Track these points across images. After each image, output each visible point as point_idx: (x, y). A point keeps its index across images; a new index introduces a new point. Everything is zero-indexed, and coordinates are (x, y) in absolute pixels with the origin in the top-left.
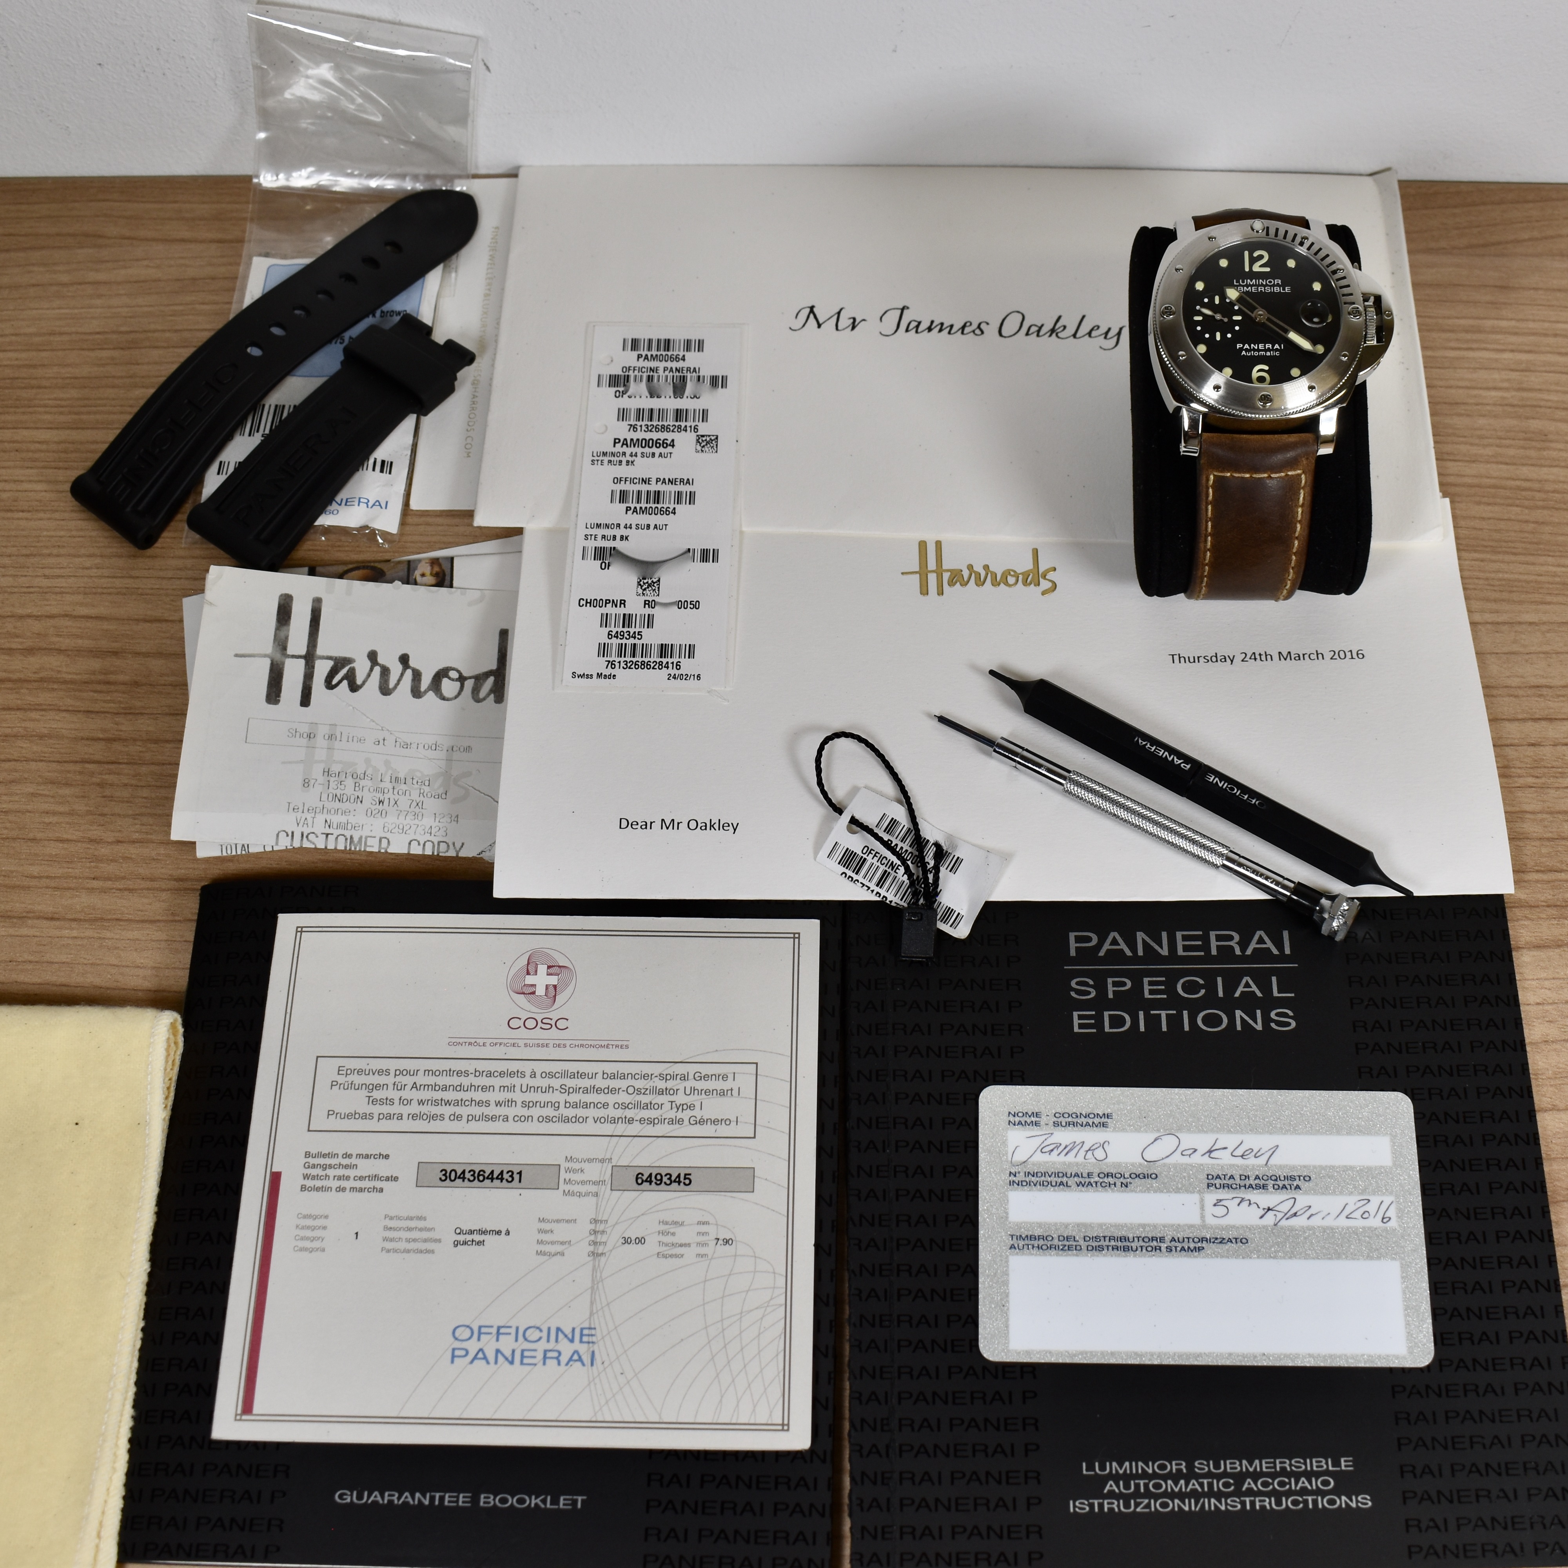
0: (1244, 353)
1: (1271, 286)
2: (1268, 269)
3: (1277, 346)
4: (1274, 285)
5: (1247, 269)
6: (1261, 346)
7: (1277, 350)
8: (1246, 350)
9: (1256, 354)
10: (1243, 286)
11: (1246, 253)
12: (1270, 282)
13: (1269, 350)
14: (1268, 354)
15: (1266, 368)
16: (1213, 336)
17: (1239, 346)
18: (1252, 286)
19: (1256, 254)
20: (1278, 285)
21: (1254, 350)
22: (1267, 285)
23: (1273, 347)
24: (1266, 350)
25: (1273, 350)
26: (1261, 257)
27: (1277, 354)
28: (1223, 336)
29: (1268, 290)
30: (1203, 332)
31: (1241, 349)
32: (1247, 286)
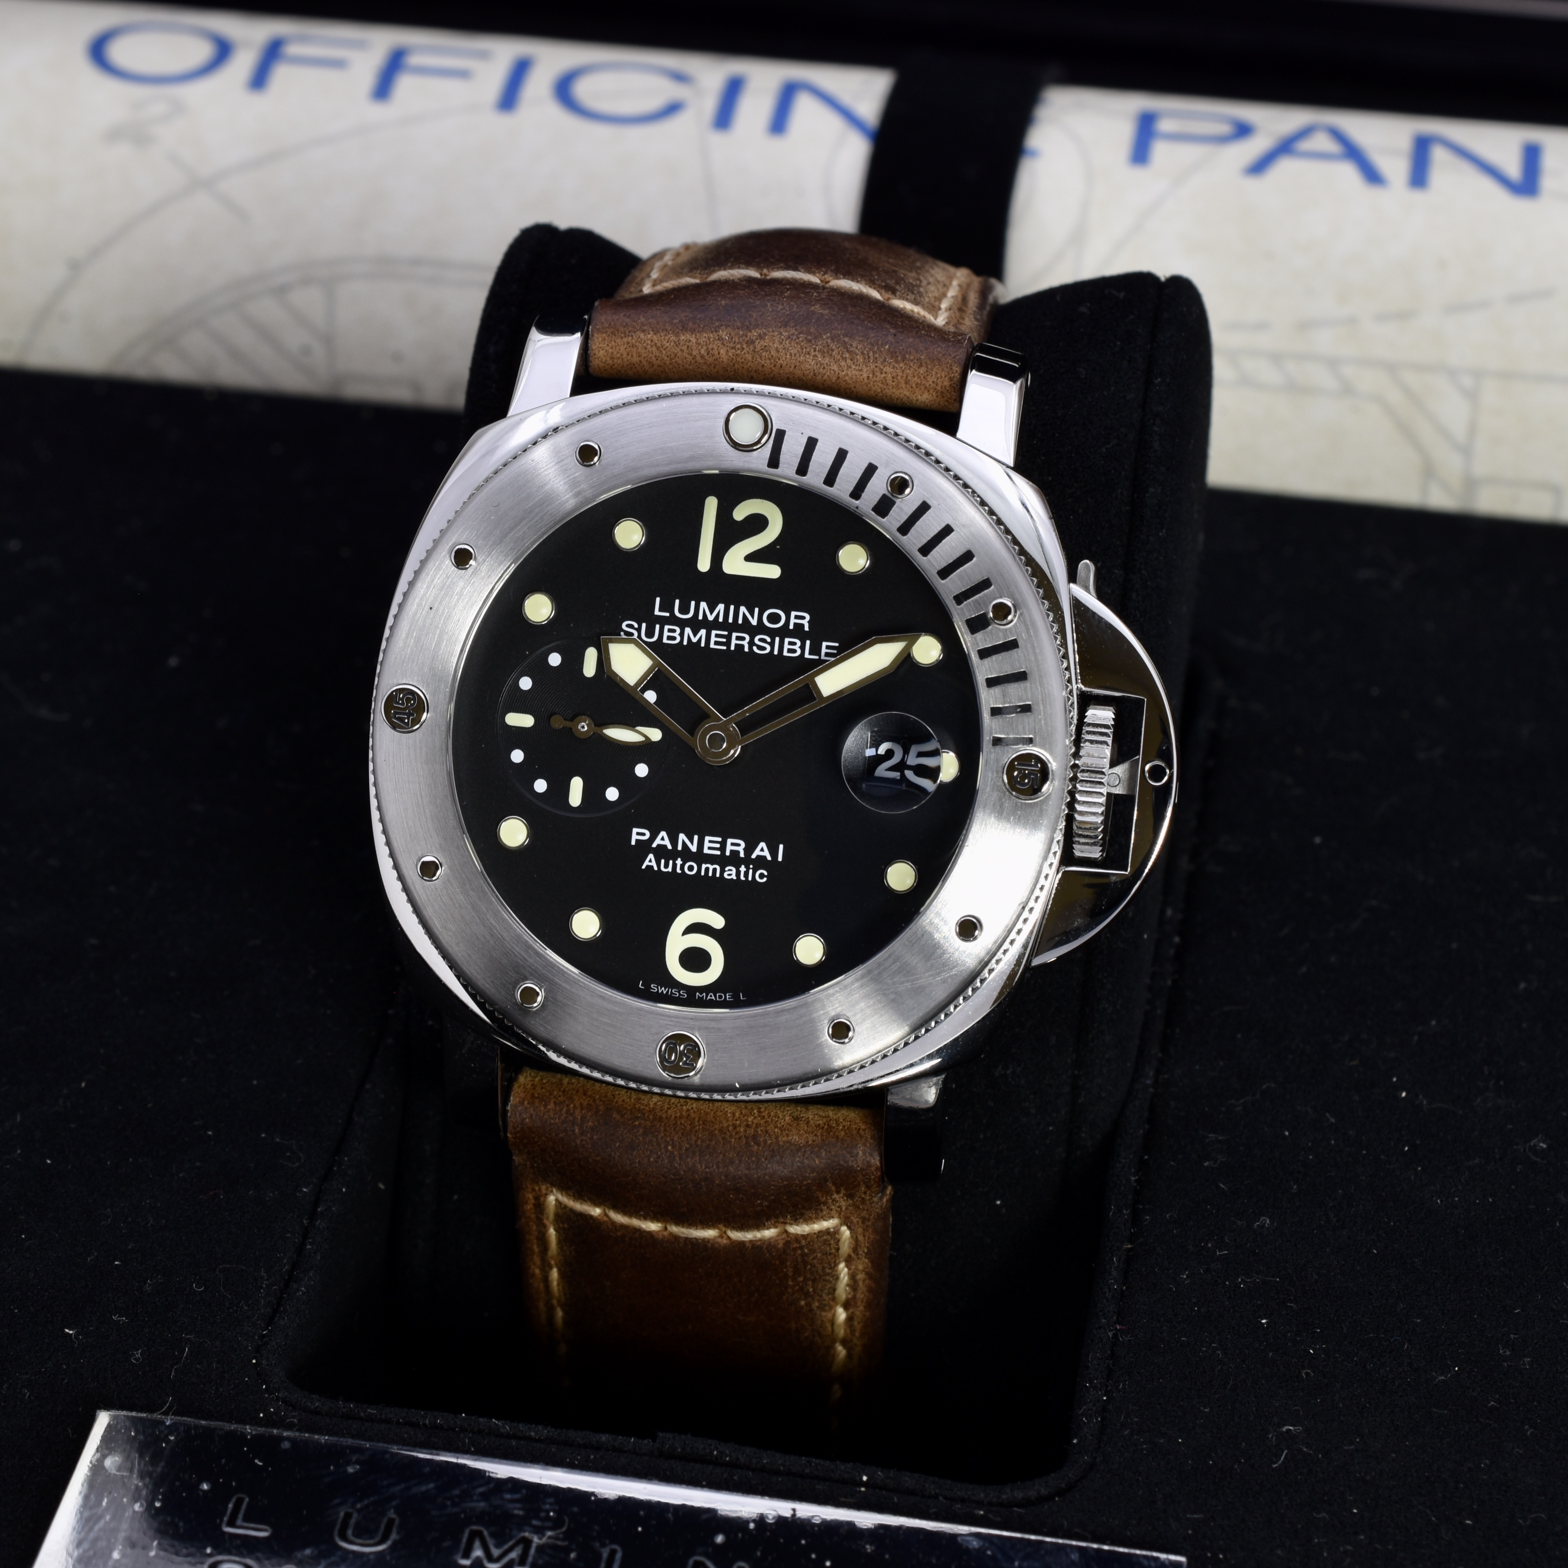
0: (650, 861)
1: (772, 633)
2: (772, 572)
3: (762, 850)
4: (784, 632)
5: (704, 564)
6: (711, 845)
7: (760, 862)
8: (661, 853)
9: (691, 869)
10: (682, 624)
11: (711, 505)
12: (774, 618)
13: (734, 860)
14: (730, 873)
15: (717, 921)
16: (560, 789)
17: (639, 834)
18: (710, 626)
19: (740, 513)
20: (798, 631)
21: (686, 854)
22: (761, 629)
23: (749, 850)
24: (723, 861)
25: (747, 861)
26: (757, 523)
27: (760, 876)
28: (593, 793)
29: (763, 646)
30: (528, 771)
31: (644, 847)
32: (696, 624)
